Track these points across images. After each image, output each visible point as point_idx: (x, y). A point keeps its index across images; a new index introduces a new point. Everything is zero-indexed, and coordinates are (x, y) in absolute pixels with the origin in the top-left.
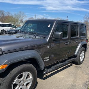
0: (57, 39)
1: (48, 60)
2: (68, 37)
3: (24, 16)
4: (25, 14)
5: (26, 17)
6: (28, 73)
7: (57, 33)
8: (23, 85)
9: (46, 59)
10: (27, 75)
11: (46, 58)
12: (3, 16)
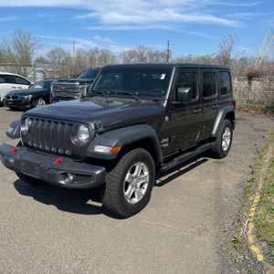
2: (198, 97)
7: (180, 90)
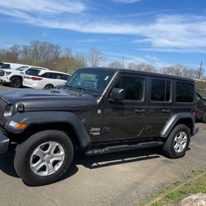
0: (116, 100)
1: (98, 134)
3: (100, 58)
4: (102, 54)
5: (104, 60)
6: (57, 144)
8: (48, 162)
9: (93, 132)
10: (55, 147)
11: (93, 129)
12: (57, 57)
